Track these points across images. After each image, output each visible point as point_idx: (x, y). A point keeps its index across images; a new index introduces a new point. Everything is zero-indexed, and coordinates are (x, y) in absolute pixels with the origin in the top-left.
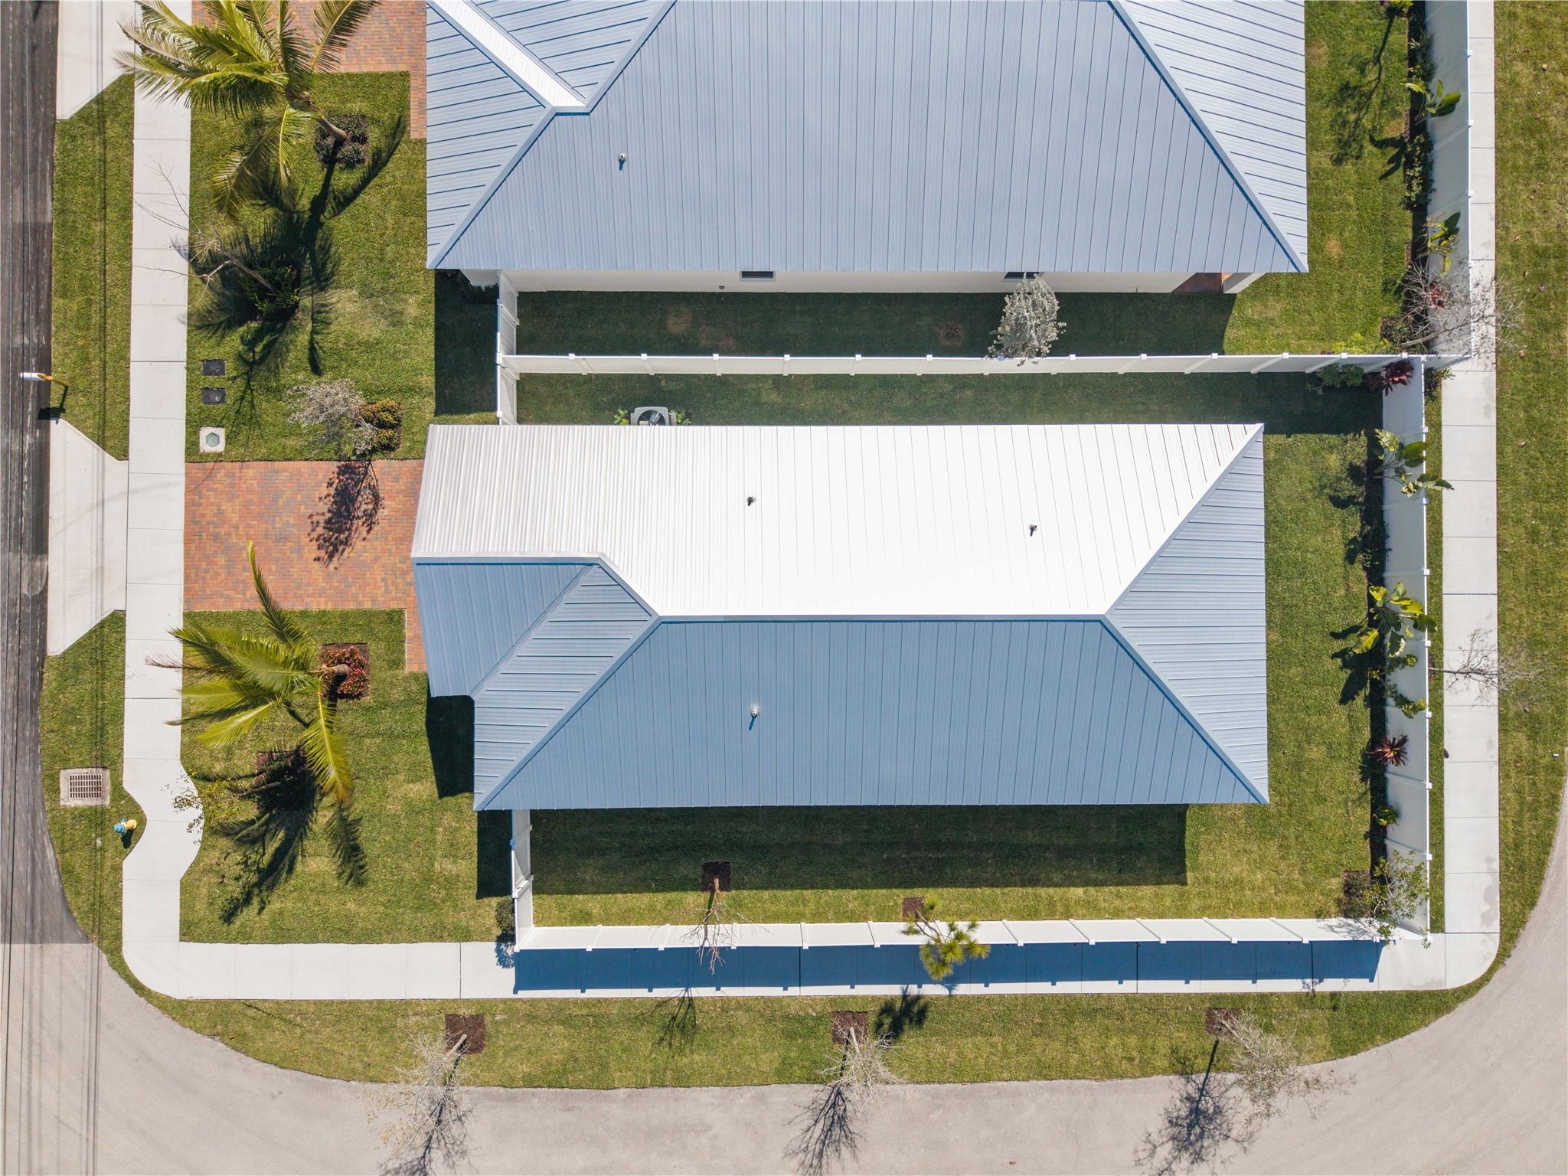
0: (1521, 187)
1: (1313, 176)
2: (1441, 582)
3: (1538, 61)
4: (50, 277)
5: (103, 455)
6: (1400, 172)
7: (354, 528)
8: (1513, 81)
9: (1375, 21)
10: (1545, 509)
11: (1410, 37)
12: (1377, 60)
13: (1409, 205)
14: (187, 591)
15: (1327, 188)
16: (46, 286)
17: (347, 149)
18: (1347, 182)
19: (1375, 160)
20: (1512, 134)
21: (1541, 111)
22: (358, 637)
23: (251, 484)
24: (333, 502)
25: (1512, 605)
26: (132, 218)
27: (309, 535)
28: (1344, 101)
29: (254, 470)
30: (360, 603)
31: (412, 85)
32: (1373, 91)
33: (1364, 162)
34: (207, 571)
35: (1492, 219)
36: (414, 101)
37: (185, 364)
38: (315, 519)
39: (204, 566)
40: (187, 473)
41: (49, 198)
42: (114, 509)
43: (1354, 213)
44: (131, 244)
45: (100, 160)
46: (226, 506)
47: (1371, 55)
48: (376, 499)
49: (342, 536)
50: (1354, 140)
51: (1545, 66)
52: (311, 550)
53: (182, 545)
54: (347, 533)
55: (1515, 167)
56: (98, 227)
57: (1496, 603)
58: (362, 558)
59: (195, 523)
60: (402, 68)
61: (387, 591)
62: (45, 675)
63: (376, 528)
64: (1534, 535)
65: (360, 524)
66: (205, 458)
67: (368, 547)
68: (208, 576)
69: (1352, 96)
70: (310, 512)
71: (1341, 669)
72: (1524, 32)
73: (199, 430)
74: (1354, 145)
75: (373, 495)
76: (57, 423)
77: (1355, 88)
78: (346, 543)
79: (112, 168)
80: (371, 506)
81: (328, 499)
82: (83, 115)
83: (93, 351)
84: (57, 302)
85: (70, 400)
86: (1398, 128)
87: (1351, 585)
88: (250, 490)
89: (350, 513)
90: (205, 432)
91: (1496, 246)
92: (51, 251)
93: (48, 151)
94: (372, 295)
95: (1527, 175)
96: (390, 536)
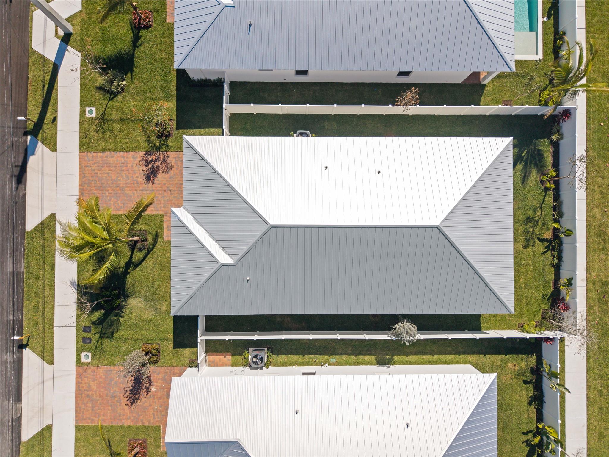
0: (596, 257)
1: (515, 253)
2: (565, 413)
3: (603, 208)
4: (23, 293)
5: (44, 363)
6: (549, 252)
7: (141, 393)
8: (593, 216)
9: (540, 192)
10: (605, 384)
11: (554, 200)
12: (541, 207)
13: (553, 266)
14: (76, 416)
15: (521, 258)
16: (21, 296)
17: (139, 245)
18: (528, 255)
19: (540, 247)
20: (593, 237)
21: (604, 228)
22: (143, 436)
23: (101, 375)
24: (133, 383)
25: (592, 421)
26: (55, 270)
27: (123, 395)
28: (527, 223)
29: (102, 370)
30: (143, 423)
31: (165, 219)
32: (539, 220)
33: (536, 247)
34: (84, 409)
35: (585, 270)
36: (165, 225)
37: (76, 327)
38: (126, 389)
39: (83, 407)
40: (76, 370)
41: (23, 262)
42: (48, 384)
43: (531, 268)
44: (54, 280)
45: (42, 246)
46: (91, 384)
47: (538, 205)
48: (150, 382)
49: (136, 396)
50: (532, 239)
51: (606, 210)
52: (124, 401)
53: (74, 398)
54: (138, 395)
55: (594, 250)
56: (41, 273)
57: (586, 420)
58: (144, 405)
59: (80, 390)
60: (161, 212)
61: (154, 418)
62: (21, 449)
63: (150, 393)
64: (601, 393)
65: (144, 391)
66: (84, 364)
67: (147, 401)
68: (85, 411)
69: (531, 221)
70: (124, 386)
71: (526, 446)
72: (598, 196)
73: (81, 353)
74: (532, 241)
75: (149, 380)
76: (25, 350)
77: (532, 218)
78: (138, 399)
79: (47, 249)
80: (148, 385)
81: (131, 381)
82: (36, 229)
83: (40, 321)
84: (26, 302)
85: (30, 341)
86: (548, 235)
87: (530, 414)
88: (101, 377)
89: (140, 387)
90: (83, 354)
91: (587, 281)
92: (24, 282)
93: (22, 243)
94: (149, 301)
95: (599, 252)
96: (156, 396)
